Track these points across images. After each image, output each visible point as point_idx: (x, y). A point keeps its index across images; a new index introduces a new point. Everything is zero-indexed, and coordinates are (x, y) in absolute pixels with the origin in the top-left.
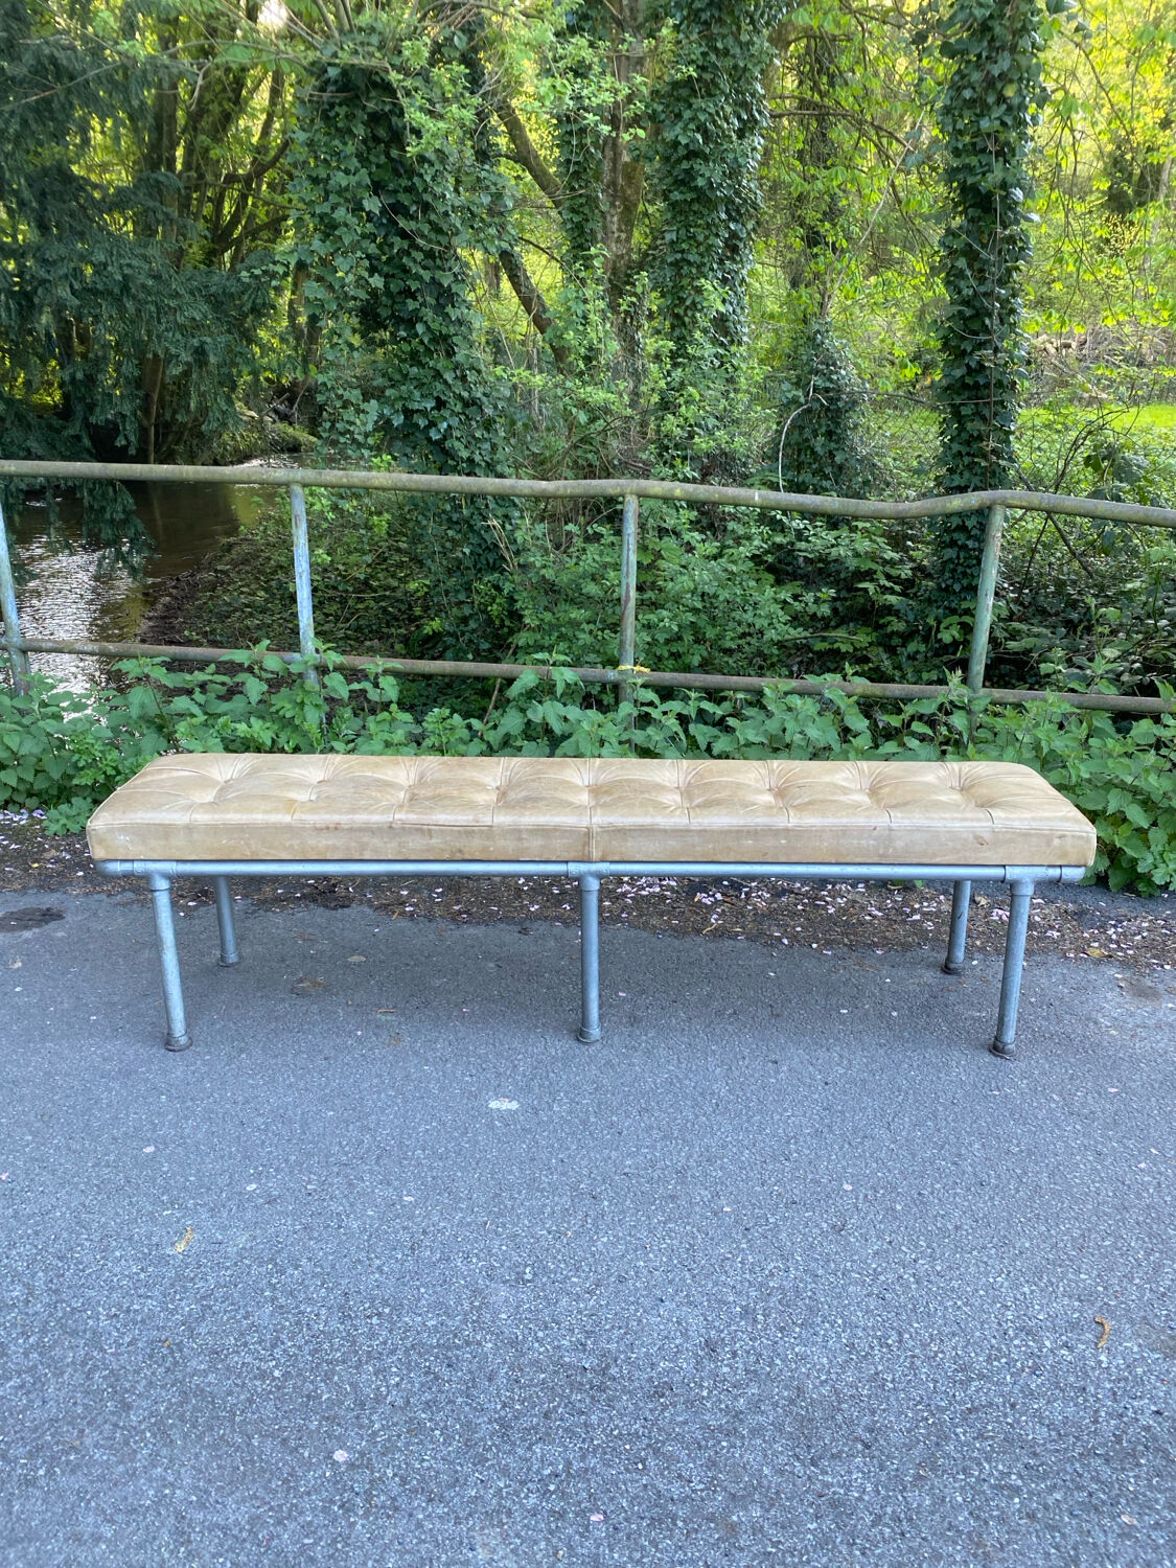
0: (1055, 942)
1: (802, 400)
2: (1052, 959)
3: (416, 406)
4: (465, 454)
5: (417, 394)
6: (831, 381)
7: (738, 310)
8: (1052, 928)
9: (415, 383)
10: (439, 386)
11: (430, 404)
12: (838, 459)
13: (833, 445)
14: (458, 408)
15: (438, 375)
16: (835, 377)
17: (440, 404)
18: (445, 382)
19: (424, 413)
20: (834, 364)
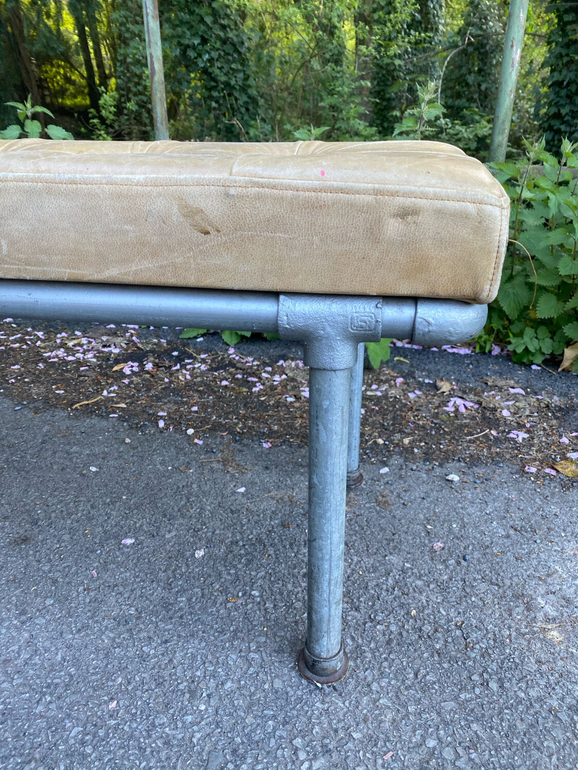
0: (517, 446)
1: (460, 44)
2: (502, 473)
3: (186, 42)
4: (223, 78)
5: (188, 33)
6: (481, 29)
7: (437, 7)
8: (520, 426)
9: (188, 26)
10: (203, 28)
11: (196, 41)
12: (483, 87)
13: (480, 78)
14: (218, 45)
15: (202, 20)
16: (484, 27)
17: (204, 41)
18: (207, 25)
19: (194, 48)
20: (486, 18)
